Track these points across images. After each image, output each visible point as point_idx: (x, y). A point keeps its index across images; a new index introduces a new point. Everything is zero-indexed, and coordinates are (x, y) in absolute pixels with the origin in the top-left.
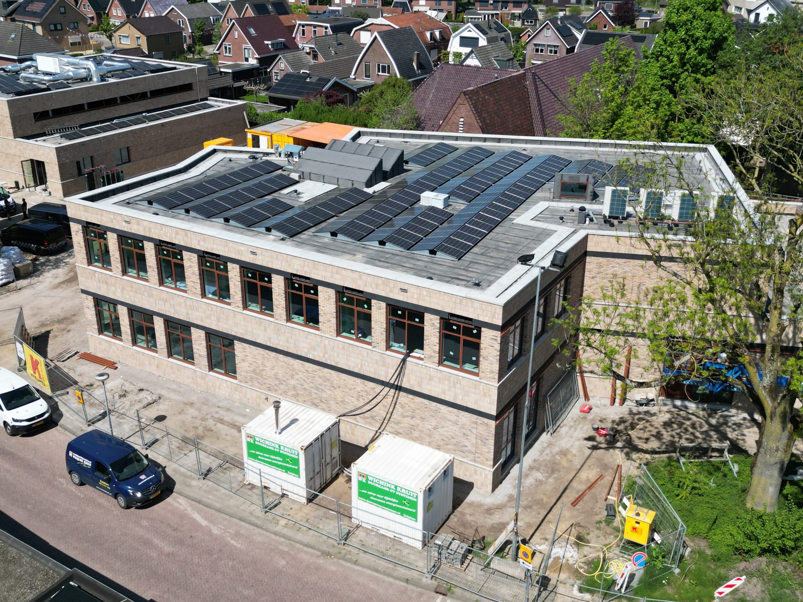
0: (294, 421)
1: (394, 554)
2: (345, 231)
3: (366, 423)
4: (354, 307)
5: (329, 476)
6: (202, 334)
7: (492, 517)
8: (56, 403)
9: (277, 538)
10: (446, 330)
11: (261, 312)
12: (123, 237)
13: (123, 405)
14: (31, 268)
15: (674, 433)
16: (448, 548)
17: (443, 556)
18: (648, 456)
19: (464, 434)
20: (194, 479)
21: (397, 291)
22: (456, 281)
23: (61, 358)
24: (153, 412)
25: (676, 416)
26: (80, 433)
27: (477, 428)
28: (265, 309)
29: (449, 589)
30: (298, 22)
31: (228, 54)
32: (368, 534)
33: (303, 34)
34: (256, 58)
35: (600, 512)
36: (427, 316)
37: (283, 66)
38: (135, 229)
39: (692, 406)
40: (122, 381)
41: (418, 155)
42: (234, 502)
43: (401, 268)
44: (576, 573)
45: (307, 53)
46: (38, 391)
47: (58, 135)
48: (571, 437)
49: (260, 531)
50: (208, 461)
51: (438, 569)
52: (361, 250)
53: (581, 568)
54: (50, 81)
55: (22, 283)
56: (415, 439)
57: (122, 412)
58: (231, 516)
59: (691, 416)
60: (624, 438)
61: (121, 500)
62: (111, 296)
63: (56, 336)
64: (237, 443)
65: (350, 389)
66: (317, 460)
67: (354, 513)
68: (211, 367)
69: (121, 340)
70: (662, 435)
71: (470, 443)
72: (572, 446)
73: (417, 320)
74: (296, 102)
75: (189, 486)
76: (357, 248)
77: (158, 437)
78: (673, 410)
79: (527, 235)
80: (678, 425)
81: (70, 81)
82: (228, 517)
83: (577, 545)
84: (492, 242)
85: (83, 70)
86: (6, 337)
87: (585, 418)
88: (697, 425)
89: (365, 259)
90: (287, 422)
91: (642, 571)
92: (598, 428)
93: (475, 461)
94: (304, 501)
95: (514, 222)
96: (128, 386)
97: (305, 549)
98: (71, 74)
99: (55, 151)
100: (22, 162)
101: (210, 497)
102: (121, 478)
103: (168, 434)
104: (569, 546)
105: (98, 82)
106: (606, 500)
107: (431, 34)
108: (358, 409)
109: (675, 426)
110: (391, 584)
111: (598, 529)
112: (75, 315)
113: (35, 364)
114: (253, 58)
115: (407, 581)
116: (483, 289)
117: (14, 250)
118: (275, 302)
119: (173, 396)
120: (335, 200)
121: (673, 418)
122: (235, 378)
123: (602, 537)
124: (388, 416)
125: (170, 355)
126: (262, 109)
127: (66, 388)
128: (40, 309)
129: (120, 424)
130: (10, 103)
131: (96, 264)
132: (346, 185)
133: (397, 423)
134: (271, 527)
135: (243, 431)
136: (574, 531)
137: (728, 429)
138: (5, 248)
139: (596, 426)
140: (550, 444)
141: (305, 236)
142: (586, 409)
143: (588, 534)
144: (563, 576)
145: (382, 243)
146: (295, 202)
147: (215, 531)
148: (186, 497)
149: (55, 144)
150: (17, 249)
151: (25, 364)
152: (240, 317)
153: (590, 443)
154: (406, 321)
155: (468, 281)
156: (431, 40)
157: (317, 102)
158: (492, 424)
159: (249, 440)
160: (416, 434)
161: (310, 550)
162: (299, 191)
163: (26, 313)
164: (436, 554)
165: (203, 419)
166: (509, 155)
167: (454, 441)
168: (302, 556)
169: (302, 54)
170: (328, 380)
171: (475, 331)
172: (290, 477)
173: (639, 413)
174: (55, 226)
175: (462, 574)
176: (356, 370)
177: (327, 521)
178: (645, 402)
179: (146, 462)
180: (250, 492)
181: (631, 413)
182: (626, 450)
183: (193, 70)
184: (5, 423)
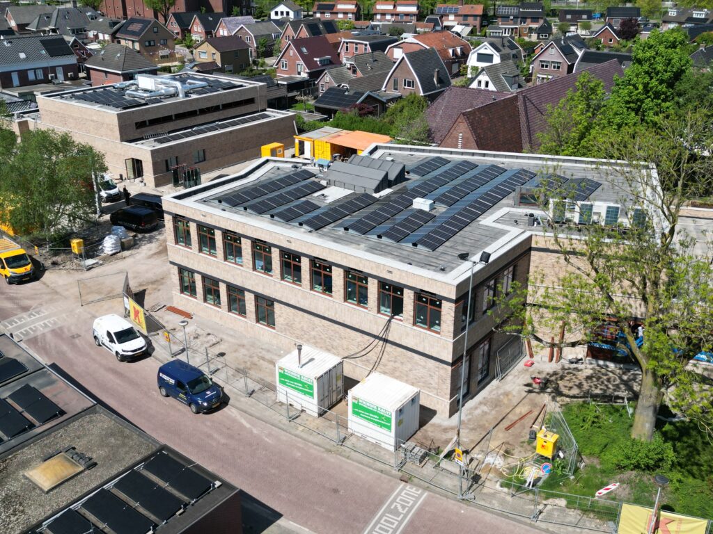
0: (312, 360)
1: (374, 453)
2: (354, 227)
3: (363, 365)
4: (356, 282)
5: (334, 400)
6: (252, 296)
7: (447, 434)
8: (150, 341)
9: (296, 438)
10: (419, 301)
11: (293, 283)
12: (200, 226)
13: (196, 344)
14: (132, 243)
15: (592, 384)
16: (411, 451)
17: (407, 457)
18: (568, 399)
19: (430, 375)
20: (242, 397)
21: (385, 272)
22: (428, 267)
23: (154, 309)
24: (217, 350)
25: (597, 372)
26: (166, 362)
27: (439, 372)
28: (296, 281)
29: (410, 479)
30: (343, 40)
31: (284, 69)
32: (358, 440)
33: (347, 50)
34: (307, 73)
35: (525, 436)
36: (406, 291)
37: (328, 79)
38: (208, 221)
39: (611, 365)
40: (196, 328)
41: (418, 168)
42: (269, 413)
43: (390, 256)
44: (500, 475)
45: (348, 69)
46: (138, 331)
47: (152, 139)
48: (514, 383)
49: (285, 433)
50: (252, 385)
51: (404, 465)
52: (365, 241)
53: (504, 471)
54: (148, 97)
55: (126, 253)
56: (397, 378)
57: (195, 349)
58: (266, 423)
59: (609, 373)
60: (554, 386)
61: (194, 407)
62: (190, 266)
63: (150, 294)
64: (273, 374)
65: (353, 340)
66: (326, 387)
67: (350, 425)
68: (258, 320)
69: (196, 298)
70: (583, 385)
71: (434, 382)
72: (513, 389)
73: (399, 293)
74: (335, 111)
75: (239, 401)
76: (362, 240)
77: (219, 367)
78: (596, 368)
79: (487, 233)
80: (597, 379)
81: (162, 97)
82: (264, 423)
83: (504, 456)
84: (460, 238)
85: (172, 89)
86: (115, 293)
87: (527, 370)
88: (612, 380)
89: (366, 248)
90: (307, 360)
91: (547, 476)
92: (535, 378)
93: (438, 395)
94: (316, 415)
95: (480, 223)
96: (199, 331)
97: (315, 447)
98: (163, 91)
99: (150, 153)
100: (126, 160)
101: (253, 409)
102: (194, 392)
103: (226, 365)
104: (498, 457)
105: (183, 98)
106: (531, 427)
107: (453, 51)
108: (356, 353)
109: (594, 379)
110: (370, 473)
111: (522, 447)
112: (163, 279)
113: (137, 313)
114: (305, 72)
115: (382, 471)
116: (446, 273)
117: (121, 229)
118: (303, 276)
119: (230, 339)
120: (350, 203)
121: (595, 373)
122: (274, 328)
123: (523, 452)
124: (379, 360)
125: (230, 310)
126: (307, 117)
127: (157, 330)
128: (139, 273)
129: (193, 357)
130: (119, 115)
131: (181, 244)
132: (360, 191)
133: (385, 366)
134: (293, 431)
135: (276, 365)
136: (504, 447)
137: (635, 384)
138: (114, 227)
139: (534, 376)
140: (498, 387)
141: (326, 230)
142: (529, 364)
143: (514, 450)
144: (491, 475)
145: (380, 237)
146: (321, 203)
147: (255, 431)
148: (237, 408)
149: (150, 146)
150: (123, 228)
151: (129, 312)
152: (278, 285)
153: (527, 388)
154: (391, 294)
155: (437, 267)
156: (453, 55)
157: (352, 113)
158: (449, 368)
159: (280, 371)
160: (397, 374)
161: (318, 447)
162: (326, 194)
163: (130, 276)
164: (403, 455)
165: (251, 357)
166: (489, 169)
167: (423, 380)
168: (312, 451)
169: (344, 69)
170: (338, 332)
171: (438, 303)
172: (307, 398)
173: (570, 369)
174: (150, 211)
175: (420, 470)
176: (357, 327)
177: (331, 429)
178: (575, 361)
179: (210, 383)
180: (280, 408)
181: (563, 368)
182: (553, 394)
183: (256, 87)
184: (117, 352)
